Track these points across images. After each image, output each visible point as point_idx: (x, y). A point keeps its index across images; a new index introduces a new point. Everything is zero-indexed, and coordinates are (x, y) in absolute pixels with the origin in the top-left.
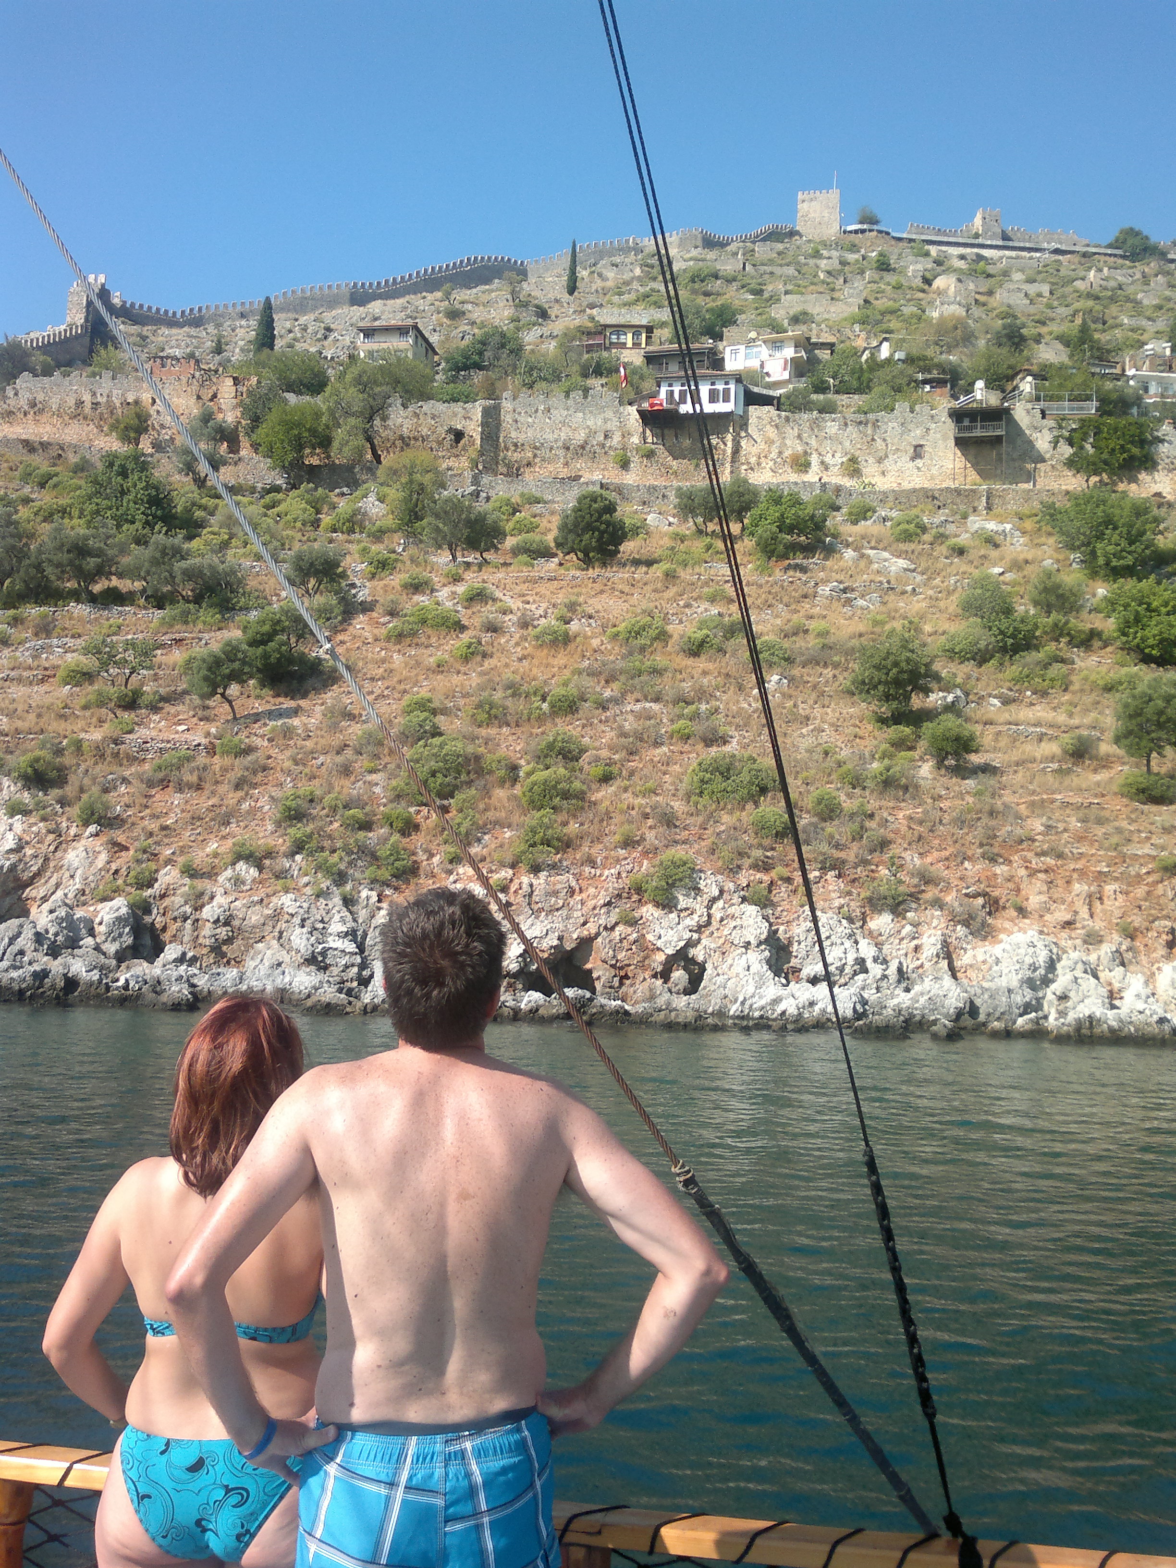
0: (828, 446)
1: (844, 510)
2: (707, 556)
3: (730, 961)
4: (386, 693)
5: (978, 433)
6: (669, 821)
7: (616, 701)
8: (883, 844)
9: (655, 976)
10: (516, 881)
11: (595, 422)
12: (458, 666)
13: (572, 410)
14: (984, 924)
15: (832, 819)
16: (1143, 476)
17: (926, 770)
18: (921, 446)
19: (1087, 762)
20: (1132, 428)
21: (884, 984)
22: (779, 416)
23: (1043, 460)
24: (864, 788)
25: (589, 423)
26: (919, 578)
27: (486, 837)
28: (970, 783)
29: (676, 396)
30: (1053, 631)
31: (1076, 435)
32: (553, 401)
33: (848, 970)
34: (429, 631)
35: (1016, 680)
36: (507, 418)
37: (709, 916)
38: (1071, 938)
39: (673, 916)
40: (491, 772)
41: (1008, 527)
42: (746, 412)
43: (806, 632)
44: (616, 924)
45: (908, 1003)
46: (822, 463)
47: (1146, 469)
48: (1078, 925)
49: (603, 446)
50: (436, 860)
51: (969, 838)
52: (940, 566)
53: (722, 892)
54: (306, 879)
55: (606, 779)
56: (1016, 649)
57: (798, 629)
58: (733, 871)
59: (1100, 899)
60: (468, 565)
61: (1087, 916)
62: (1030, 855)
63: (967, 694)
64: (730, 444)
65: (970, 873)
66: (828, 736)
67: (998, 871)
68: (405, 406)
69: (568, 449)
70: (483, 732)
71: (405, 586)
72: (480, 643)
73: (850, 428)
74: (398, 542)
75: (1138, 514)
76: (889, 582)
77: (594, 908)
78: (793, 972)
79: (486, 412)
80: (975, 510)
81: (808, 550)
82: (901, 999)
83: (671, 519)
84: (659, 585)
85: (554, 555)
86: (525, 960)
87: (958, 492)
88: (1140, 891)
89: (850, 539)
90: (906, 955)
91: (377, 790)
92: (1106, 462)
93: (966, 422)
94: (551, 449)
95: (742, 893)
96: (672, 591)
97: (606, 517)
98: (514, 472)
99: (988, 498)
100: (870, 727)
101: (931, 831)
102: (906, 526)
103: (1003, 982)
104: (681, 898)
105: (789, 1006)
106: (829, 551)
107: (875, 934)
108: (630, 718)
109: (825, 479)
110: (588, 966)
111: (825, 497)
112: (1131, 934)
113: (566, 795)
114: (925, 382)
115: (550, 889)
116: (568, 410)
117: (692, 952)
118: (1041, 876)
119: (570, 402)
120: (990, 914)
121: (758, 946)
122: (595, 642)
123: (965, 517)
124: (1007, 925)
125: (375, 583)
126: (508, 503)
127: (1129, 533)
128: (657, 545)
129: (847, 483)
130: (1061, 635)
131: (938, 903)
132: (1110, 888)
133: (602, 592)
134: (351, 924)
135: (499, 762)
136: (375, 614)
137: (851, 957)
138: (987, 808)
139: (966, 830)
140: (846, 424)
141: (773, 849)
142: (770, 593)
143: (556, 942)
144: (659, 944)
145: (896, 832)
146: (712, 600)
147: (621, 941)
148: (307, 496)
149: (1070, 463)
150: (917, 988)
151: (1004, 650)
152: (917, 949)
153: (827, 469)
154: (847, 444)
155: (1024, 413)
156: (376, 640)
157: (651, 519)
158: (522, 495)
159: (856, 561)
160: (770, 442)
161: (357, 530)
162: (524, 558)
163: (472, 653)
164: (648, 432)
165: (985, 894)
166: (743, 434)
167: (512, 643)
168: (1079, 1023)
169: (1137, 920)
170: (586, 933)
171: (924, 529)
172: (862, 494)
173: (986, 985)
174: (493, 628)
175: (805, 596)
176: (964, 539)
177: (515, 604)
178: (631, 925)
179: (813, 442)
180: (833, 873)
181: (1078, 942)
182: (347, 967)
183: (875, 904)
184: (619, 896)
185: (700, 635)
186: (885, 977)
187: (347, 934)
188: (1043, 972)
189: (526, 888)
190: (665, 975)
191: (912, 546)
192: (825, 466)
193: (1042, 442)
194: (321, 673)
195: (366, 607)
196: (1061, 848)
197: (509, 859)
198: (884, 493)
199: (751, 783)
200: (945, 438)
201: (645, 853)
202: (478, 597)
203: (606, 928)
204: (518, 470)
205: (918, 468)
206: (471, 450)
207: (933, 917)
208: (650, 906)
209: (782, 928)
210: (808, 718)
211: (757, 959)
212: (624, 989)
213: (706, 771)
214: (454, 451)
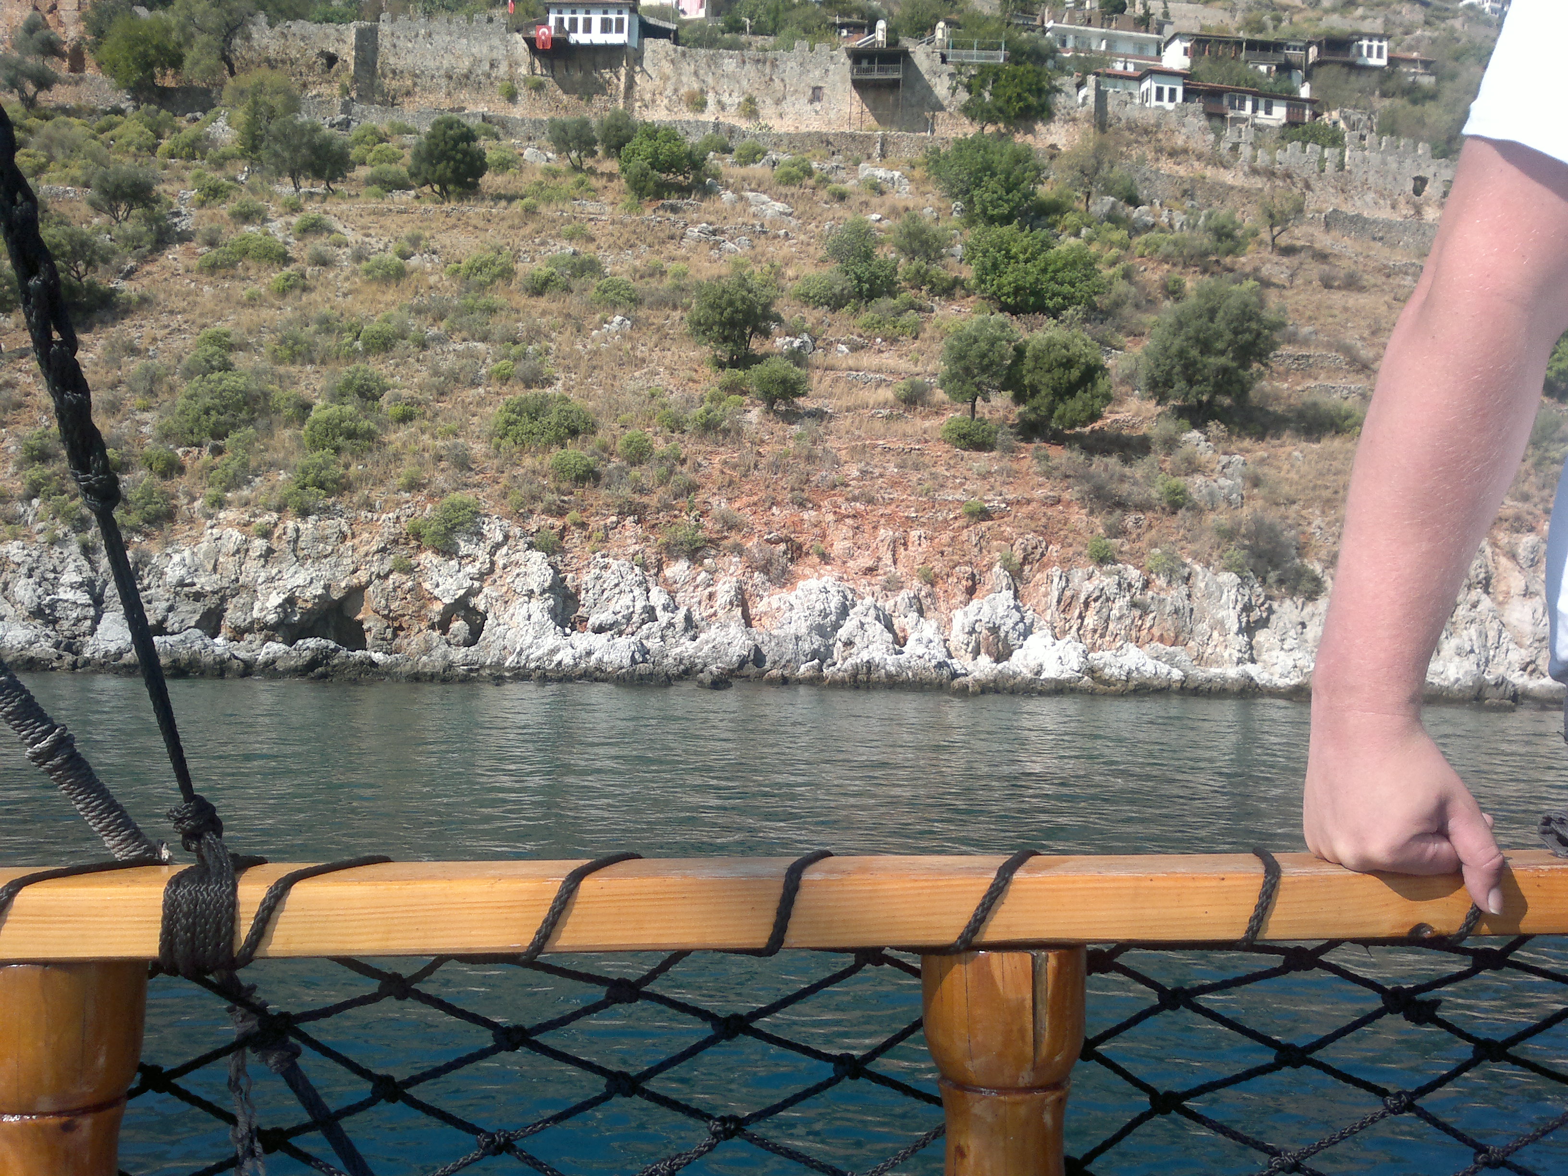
0: (725, 85)
1: (735, 153)
2: (576, 193)
3: (511, 611)
4: (185, 326)
5: (876, 76)
6: (463, 463)
7: (439, 340)
8: (692, 488)
9: (432, 627)
10: (281, 526)
11: (480, 49)
12: (272, 299)
13: (455, 35)
14: (784, 571)
15: (641, 463)
16: (1039, 126)
17: (755, 415)
18: (820, 88)
19: (920, 409)
20: (1030, 76)
21: (669, 633)
22: (675, 51)
23: (942, 108)
24: (683, 432)
25: (474, 50)
26: (794, 222)
27: (257, 480)
28: (796, 428)
29: (566, 25)
30: (915, 278)
31: (976, 82)
32: (435, 25)
33: (635, 618)
34: (249, 263)
35: (867, 326)
36: (385, 43)
37: (493, 563)
38: (869, 584)
39: (454, 563)
40: (278, 411)
41: (897, 174)
42: (641, 45)
43: (663, 273)
44: (391, 572)
45: (691, 651)
46: (719, 102)
47: (1042, 119)
48: (880, 572)
49: (489, 76)
50: (197, 504)
51: (782, 483)
52: (818, 210)
53: (506, 537)
54: (40, 525)
55: (405, 418)
56: (872, 295)
57: (655, 269)
58: (521, 516)
59: (905, 544)
60: (311, 195)
61: (890, 562)
62: (840, 500)
63: (815, 340)
64: (623, 79)
65: (777, 519)
66: (663, 379)
67: (806, 517)
68: (271, 26)
69: (450, 78)
70: (281, 369)
71: (234, 215)
72: (303, 276)
73: (748, 66)
74: (242, 171)
75: (1018, 161)
76: (762, 226)
77: (366, 555)
78: (581, 622)
79: (361, 34)
80: (869, 157)
81: (684, 191)
82: (686, 647)
83: (550, 155)
84: (517, 221)
85: (410, 188)
86: (285, 611)
87: (853, 137)
88: (945, 537)
89: (731, 181)
90: (700, 603)
91: (145, 430)
92: (1000, 110)
93: (865, 64)
94: (433, 77)
95: (529, 539)
96: (531, 226)
97: (463, 145)
98: (390, 101)
99: (882, 145)
100: (707, 371)
101: (745, 476)
102: (790, 169)
103: (791, 630)
104: (462, 544)
105: (566, 657)
106: (707, 192)
107: (670, 581)
108: (451, 356)
109: (721, 119)
110: (360, 617)
111: (717, 138)
112: (931, 580)
113: (351, 435)
114: (842, 26)
115: (320, 533)
116: (450, 34)
117: (473, 601)
118: (849, 521)
119: (454, 27)
120: (792, 560)
121: (541, 594)
122: (433, 280)
123: (857, 164)
124: (808, 571)
125: (203, 211)
126: (374, 131)
127: (1007, 178)
128: (526, 182)
129: (744, 124)
130: (924, 283)
131: (738, 550)
132: (914, 534)
133: (454, 226)
134: (88, 573)
135: (288, 399)
136: (193, 244)
137: (640, 605)
138: (805, 452)
139: (779, 475)
140: (744, 62)
141: (572, 493)
142: (634, 232)
143: (320, 591)
144: (436, 592)
145: (709, 477)
146: (571, 238)
147: (395, 590)
148: (147, 119)
149: (966, 110)
150: (703, 636)
151: (860, 295)
152: (711, 596)
153: (723, 108)
154: (745, 83)
155: (923, 57)
156: (188, 271)
157: (528, 153)
158: (392, 125)
159: (733, 204)
160: (665, 78)
161: (198, 155)
162: (376, 188)
163: (291, 287)
164: (537, 63)
165: (787, 540)
166: (638, 69)
167: (341, 278)
168: (856, 668)
169: (938, 566)
170: (356, 581)
171: (809, 173)
172: (756, 136)
173: (775, 632)
174: (323, 261)
175: (672, 237)
176: (850, 185)
177: (352, 236)
178: (406, 573)
179: (710, 80)
180: (631, 518)
181: (877, 588)
182: (78, 620)
183: (671, 551)
184: (396, 542)
185: (546, 271)
186: (671, 625)
187: (81, 585)
188: (834, 618)
189: (291, 533)
190: (443, 625)
191: (793, 190)
192: (722, 107)
193: (941, 88)
194: (116, 305)
195: (185, 237)
196: (873, 494)
197: (275, 501)
198: (779, 136)
199: (559, 425)
200: (843, 82)
201: (431, 497)
202: (314, 228)
203: (378, 576)
204: (394, 98)
205: (816, 112)
206: (343, 75)
207: (730, 564)
208: (429, 553)
209: (570, 576)
210: (643, 360)
211: (538, 608)
212: (398, 641)
213: (513, 411)
214: (326, 76)
